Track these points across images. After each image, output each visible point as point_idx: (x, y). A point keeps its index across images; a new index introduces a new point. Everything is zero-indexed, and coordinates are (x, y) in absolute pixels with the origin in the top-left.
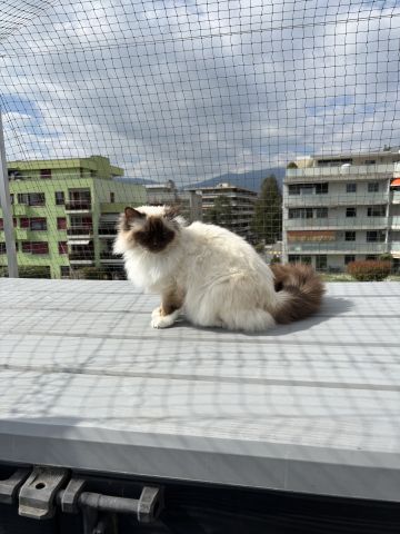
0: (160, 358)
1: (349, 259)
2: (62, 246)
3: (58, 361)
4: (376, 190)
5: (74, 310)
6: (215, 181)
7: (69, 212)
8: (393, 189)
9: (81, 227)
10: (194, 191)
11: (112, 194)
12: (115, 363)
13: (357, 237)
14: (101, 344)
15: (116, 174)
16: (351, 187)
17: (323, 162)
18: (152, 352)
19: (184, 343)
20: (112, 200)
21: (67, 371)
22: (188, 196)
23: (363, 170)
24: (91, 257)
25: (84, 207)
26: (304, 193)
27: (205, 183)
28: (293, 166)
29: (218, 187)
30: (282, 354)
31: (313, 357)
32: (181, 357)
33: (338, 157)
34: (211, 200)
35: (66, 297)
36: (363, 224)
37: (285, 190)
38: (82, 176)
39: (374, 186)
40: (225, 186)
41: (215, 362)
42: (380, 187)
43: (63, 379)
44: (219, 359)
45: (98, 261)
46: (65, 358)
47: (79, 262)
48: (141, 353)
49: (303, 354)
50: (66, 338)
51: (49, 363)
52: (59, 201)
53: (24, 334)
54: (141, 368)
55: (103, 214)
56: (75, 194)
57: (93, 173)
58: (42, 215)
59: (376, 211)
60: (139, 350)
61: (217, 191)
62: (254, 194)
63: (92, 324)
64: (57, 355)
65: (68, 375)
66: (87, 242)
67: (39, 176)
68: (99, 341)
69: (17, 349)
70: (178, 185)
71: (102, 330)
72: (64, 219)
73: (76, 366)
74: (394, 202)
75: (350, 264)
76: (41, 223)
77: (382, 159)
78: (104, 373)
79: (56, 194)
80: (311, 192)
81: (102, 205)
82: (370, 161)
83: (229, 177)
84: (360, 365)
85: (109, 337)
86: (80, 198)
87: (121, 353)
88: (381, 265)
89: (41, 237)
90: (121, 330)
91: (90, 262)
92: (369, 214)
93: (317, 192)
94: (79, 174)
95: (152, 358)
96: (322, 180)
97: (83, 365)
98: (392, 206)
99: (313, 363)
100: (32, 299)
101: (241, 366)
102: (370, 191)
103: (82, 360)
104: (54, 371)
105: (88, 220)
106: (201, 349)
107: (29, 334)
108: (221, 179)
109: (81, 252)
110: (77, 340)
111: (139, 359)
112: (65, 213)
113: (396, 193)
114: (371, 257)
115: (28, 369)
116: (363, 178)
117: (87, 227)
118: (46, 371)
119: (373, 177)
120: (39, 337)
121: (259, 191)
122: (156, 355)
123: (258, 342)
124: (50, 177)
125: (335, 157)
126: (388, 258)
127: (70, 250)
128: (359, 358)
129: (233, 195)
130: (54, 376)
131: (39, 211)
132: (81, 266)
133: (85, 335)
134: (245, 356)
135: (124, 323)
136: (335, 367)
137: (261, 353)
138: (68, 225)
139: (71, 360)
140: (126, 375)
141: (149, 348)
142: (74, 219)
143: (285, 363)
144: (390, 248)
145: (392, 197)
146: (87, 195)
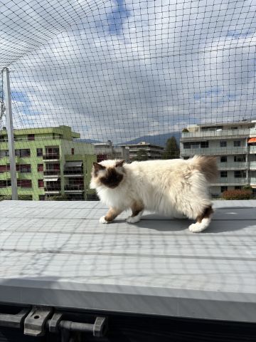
0: (105, 244)
1: (224, 189)
2: (40, 182)
3: (45, 247)
4: (239, 145)
5: (53, 218)
6: (136, 141)
7: (45, 160)
8: (249, 144)
9: (52, 170)
10: (124, 147)
11: (73, 149)
12: (79, 247)
13: (228, 174)
14: (70, 237)
15: (75, 137)
16: (223, 143)
17: (204, 128)
18: (100, 241)
19: (119, 236)
20: (73, 153)
21: (50, 252)
22: (120, 150)
23: (230, 133)
24: (59, 189)
25: (55, 158)
26: (194, 147)
27: (131, 142)
28: (186, 131)
29: (139, 144)
30: (177, 241)
31: (194, 242)
32: (118, 243)
33: (214, 125)
34: (135, 152)
35: (48, 211)
36: (232, 166)
37: (181, 146)
38: (54, 138)
39: (238, 143)
40: (144, 143)
41: (137, 246)
42: (242, 143)
43: (48, 256)
44: (140, 245)
45: (63, 191)
46: (49, 245)
47: (51, 192)
48: (94, 242)
49: (189, 241)
50: (49, 234)
51: (40, 248)
52: (39, 153)
53: (24, 232)
54: (94, 250)
55: (67, 162)
56: (49, 149)
57: (61, 136)
58: (28, 163)
59: (239, 158)
60: (93, 240)
61: (138, 146)
62: (162, 149)
63: (64, 226)
64: (45, 243)
65: (51, 254)
66: (56, 180)
67: (27, 138)
68: (69, 235)
69: (21, 240)
70: (114, 143)
71: (70, 229)
72: (42, 165)
73: (56, 249)
74: (251, 153)
75: (225, 192)
76: (27, 168)
77: (242, 126)
78: (72, 253)
79: (37, 149)
80: (198, 147)
81: (66, 156)
82: (234, 127)
83: (145, 138)
84: (222, 247)
85: (74, 233)
86: (53, 152)
87: (82, 242)
88: (245, 193)
89: (27, 177)
90: (82, 229)
91: (58, 192)
92: (235, 160)
93: (202, 147)
94: (52, 137)
95: (100, 244)
96: (205, 140)
97: (60, 248)
98: (249, 155)
99: (195, 246)
100: (27, 212)
101: (152, 248)
102: (235, 146)
103: (59, 246)
104: (43, 252)
105: (57, 165)
106: (129, 239)
107: (27, 232)
108: (141, 139)
109: (52, 186)
110: (56, 235)
111: (93, 245)
112: (43, 161)
113: (251, 147)
114: (237, 188)
115: (28, 251)
116: (230, 138)
117: (56, 170)
118: (38, 252)
119: (236, 137)
120: (33, 234)
121: (165, 146)
122: (102, 243)
123: (163, 235)
124: (34, 139)
125: (212, 125)
126: (249, 188)
127: (45, 185)
128: (221, 243)
129: (148, 149)
130: (43, 254)
131: (26, 160)
132: (52, 195)
133: (60, 232)
134: (155, 243)
135: (83, 225)
136: (207, 248)
137: (164, 241)
138: (45, 169)
139: (53, 246)
140: (86, 254)
141: (98, 239)
142: (48, 165)
143: (178, 246)
144: (249, 181)
145: (249, 150)
146: (57, 150)
